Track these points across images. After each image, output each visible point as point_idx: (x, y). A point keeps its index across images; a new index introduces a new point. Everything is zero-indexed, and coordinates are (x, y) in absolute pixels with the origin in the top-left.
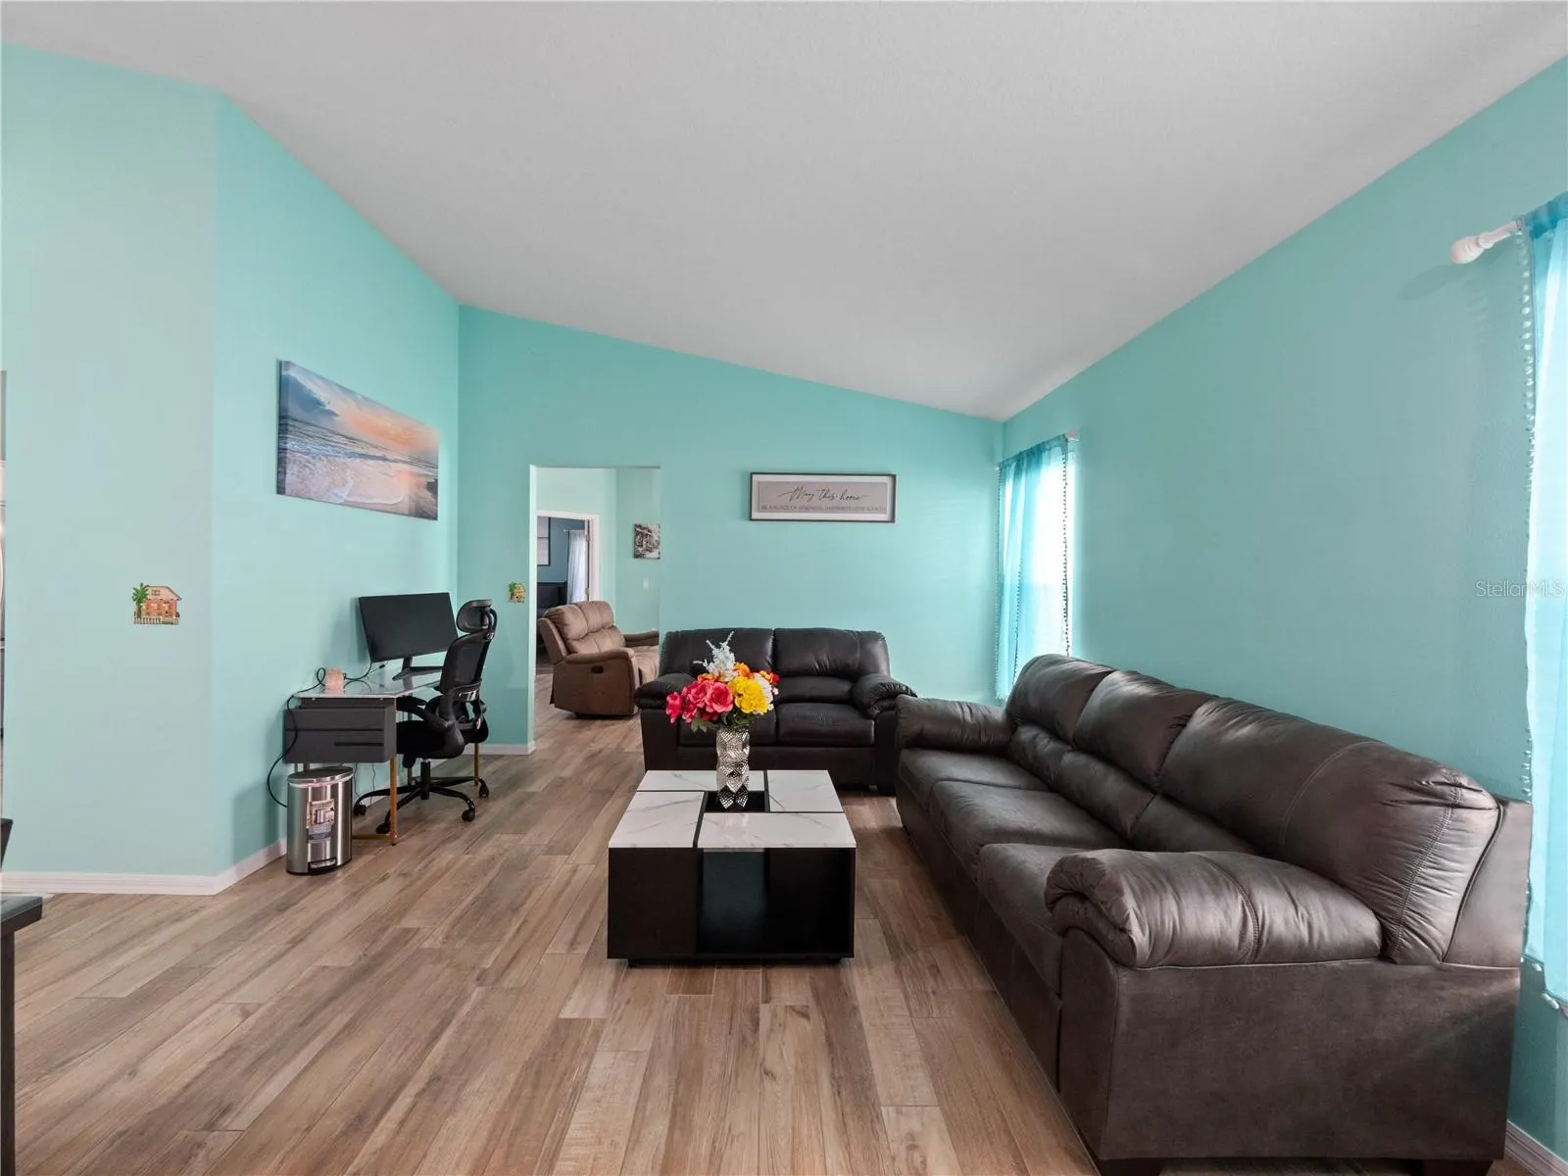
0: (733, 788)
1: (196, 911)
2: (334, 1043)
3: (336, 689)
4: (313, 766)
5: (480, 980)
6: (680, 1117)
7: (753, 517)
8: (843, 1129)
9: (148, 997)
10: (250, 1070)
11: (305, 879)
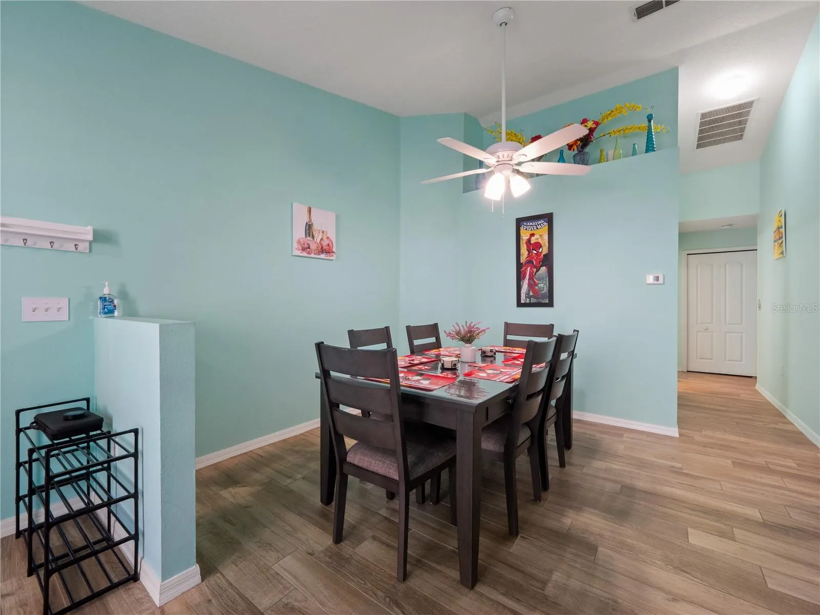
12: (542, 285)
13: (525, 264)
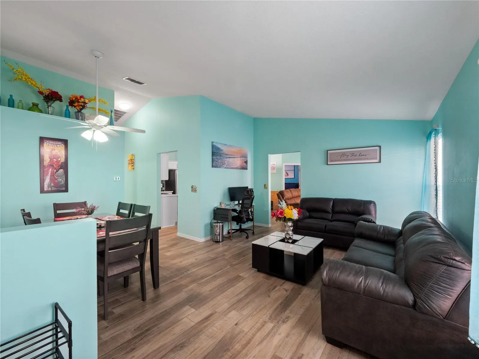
0: (288, 237)
1: (197, 244)
2: (204, 267)
3: (223, 206)
4: (219, 221)
5: (230, 265)
6: (247, 296)
7: (328, 164)
8: (276, 309)
9: (187, 254)
10: (193, 267)
11: (215, 243)
12: (61, 180)
13: (48, 166)
